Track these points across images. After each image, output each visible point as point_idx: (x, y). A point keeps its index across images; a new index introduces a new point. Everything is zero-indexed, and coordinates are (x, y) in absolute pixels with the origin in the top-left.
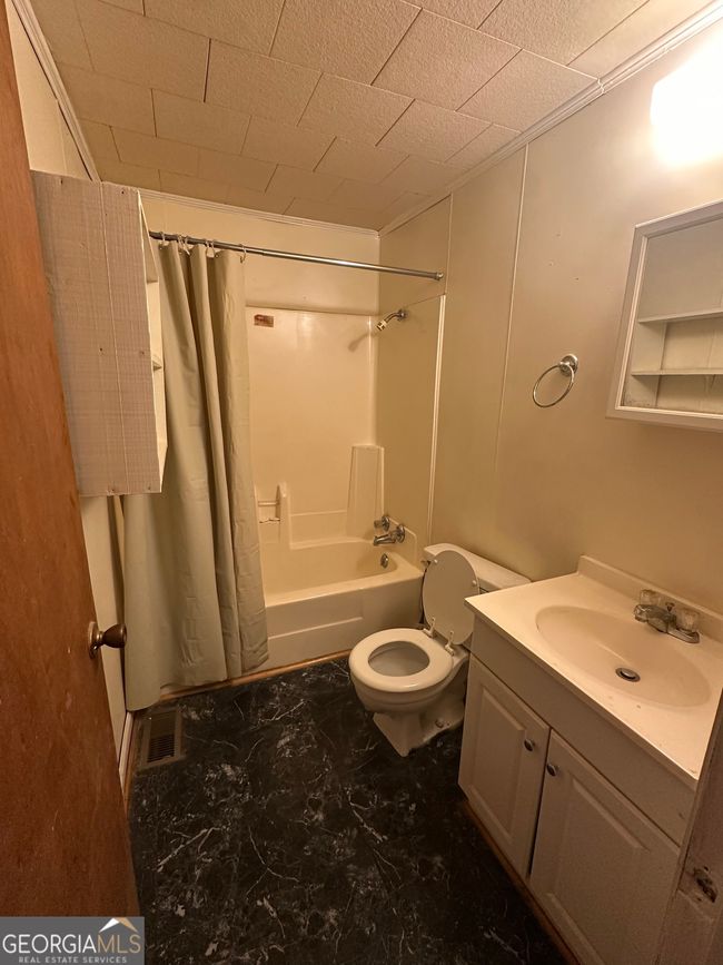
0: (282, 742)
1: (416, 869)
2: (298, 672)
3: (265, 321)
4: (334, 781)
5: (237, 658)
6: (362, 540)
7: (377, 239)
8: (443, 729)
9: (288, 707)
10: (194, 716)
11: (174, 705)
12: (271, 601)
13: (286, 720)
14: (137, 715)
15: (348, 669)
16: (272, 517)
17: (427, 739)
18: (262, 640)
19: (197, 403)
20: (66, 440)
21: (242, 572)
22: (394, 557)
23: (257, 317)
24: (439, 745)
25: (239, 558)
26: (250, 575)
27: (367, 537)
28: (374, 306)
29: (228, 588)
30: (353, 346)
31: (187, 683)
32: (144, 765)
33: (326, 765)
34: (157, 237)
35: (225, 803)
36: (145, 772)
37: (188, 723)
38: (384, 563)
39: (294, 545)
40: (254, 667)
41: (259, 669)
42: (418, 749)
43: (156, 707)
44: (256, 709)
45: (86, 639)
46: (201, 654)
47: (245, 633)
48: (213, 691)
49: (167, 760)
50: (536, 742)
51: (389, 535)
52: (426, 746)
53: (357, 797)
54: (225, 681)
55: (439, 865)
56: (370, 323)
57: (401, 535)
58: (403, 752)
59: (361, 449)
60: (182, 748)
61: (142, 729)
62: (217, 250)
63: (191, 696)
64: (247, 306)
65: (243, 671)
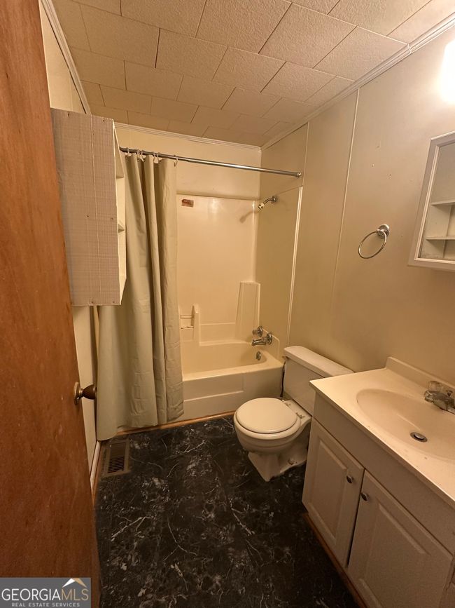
0: (190, 467)
1: (272, 554)
2: (202, 423)
3: (188, 203)
4: (221, 494)
5: (164, 412)
6: (244, 342)
7: (260, 152)
8: (293, 465)
9: (195, 445)
10: (137, 446)
11: (125, 439)
12: (187, 378)
13: (193, 453)
14: (103, 443)
15: (233, 423)
16: (189, 325)
17: (282, 471)
18: (179, 402)
19: (145, 252)
20: (65, 271)
21: (169, 358)
22: (265, 353)
23: (183, 201)
24: (290, 475)
25: (168, 350)
26: (174, 360)
27: (247, 340)
28: (257, 194)
29: (160, 368)
30: (243, 219)
31: (133, 426)
32: (106, 474)
33: (216, 483)
34: (124, 151)
35: (153, 502)
36: (107, 479)
37: (133, 450)
38: (258, 357)
39: (201, 344)
40: (175, 418)
41: (176, 421)
42: (277, 477)
43: (114, 439)
44: (175, 445)
45: (72, 393)
46: (142, 408)
47: (169, 396)
48: (149, 432)
49: (120, 472)
50: (354, 477)
51: (262, 339)
52: (282, 476)
53: (236, 505)
54: (156, 426)
55: (288, 553)
56: (254, 205)
57: (269, 339)
58: (267, 479)
59: (246, 284)
60: (130, 465)
61: (105, 453)
62: (160, 159)
63: (136, 434)
64: (178, 194)
65: (168, 420)
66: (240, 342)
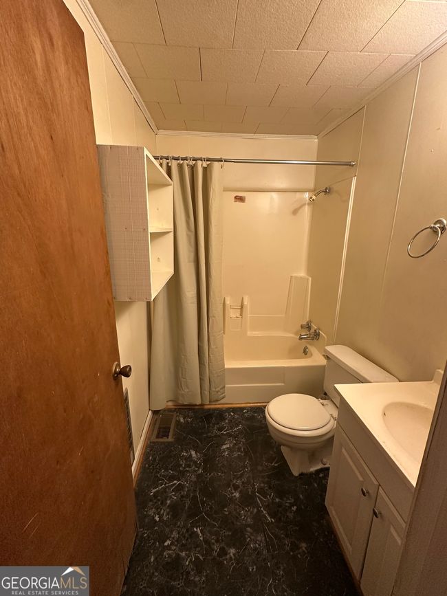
0: (224, 447)
1: (288, 546)
2: (242, 409)
3: (240, 199)
4: (249, 477)
5: (207, 393)
7: (316, 141)
8: (326, 466)
9: (232, 428)
10: (182, 420)
11: (174, 411)
12: (229, 364)
13: (229, 435)
14: (155, 413)
15: (265, 417)
16: (238, 315)
18: (221, 386)
19: (193, 249)
21: (212, 346)
22: (312, 349)
23: (235, 197)
25: (211, 338)
26: (216, 348)
27: (296, 334)
28: (311, 185)
29: (204, 354)
30: (295, 212)
31: (180, 402)
32: (154, 439)
33: (246, 467)
35: (188, 471)
36: (154, 443)
37: (178, 422)
38: (305, 352)
39: (249, 333)
40: (217, 401)
41: (219, 402)
42: (306, 474)
43: (164, 410)
44: (214, 424)
46: (188, 388)
47: (212, 380)
48: (194, 409)
49: (165, 440)
51: (310, 334)
53: (261, 491)
54: (200, 405)
55: (304, 548)
57: (317, 335)
58: (296, 473)
59: (296, 277)
60: (174, 435)
61: (156, 420)
62: (208, 163)
63: (183, 409)
65: (210, 402)
66: (289, 335)
